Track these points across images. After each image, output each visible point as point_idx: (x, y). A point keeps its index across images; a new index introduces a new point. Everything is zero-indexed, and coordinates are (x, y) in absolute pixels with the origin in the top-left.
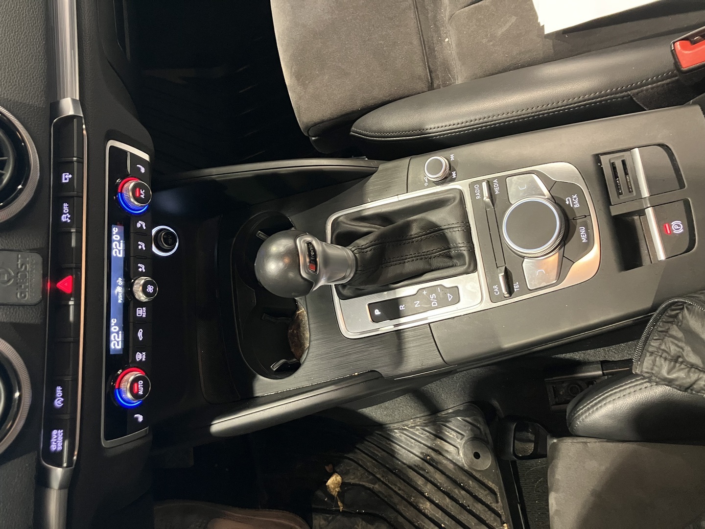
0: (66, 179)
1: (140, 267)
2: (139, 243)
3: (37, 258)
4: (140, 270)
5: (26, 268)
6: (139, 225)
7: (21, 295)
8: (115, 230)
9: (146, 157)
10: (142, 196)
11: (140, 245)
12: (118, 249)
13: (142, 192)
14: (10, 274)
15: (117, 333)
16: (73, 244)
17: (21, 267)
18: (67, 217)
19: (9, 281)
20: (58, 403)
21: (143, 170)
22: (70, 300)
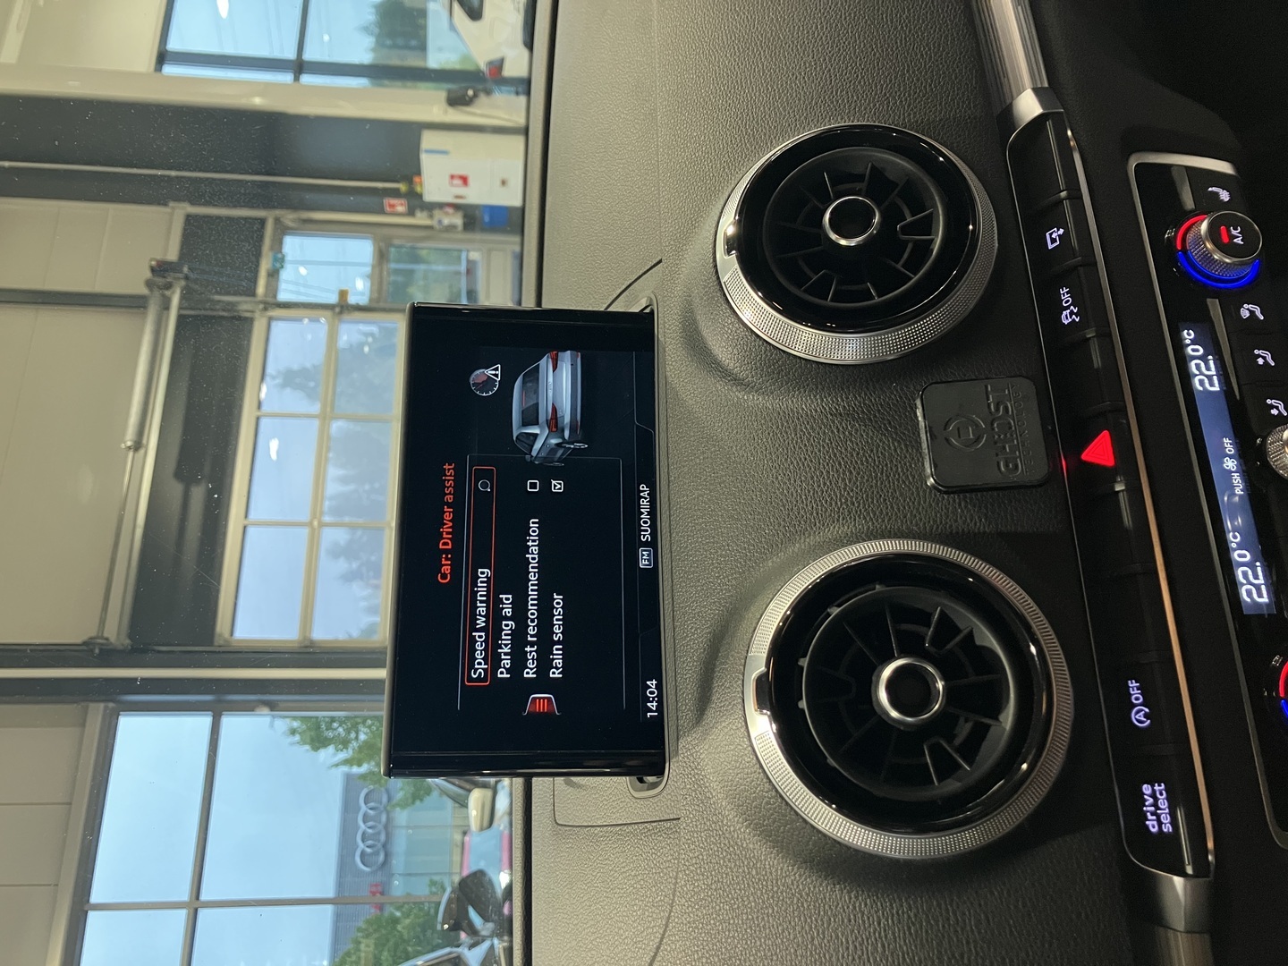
0: (1053, 241)
1: (1272, 407)
2: (1256, 352)
3: (1026, 387)
4: (1274, 412)
5: (1006, 409)
6: (1245, 314)
7: (1007, 466)
8: (1188, 335)
9: (1224, 167)
10: (1238, 241)
11: (1259, 356)
12: (1205, 376)
13: (1234, 232)
14: (977, 425)
15: (1251, 565)
16: (1097, 361)
17: (997, 409)
18: (1072, 313)
19: (978, 440)
20: (1139, 717)
21: (1225, 196)
22: (1115, 481)
